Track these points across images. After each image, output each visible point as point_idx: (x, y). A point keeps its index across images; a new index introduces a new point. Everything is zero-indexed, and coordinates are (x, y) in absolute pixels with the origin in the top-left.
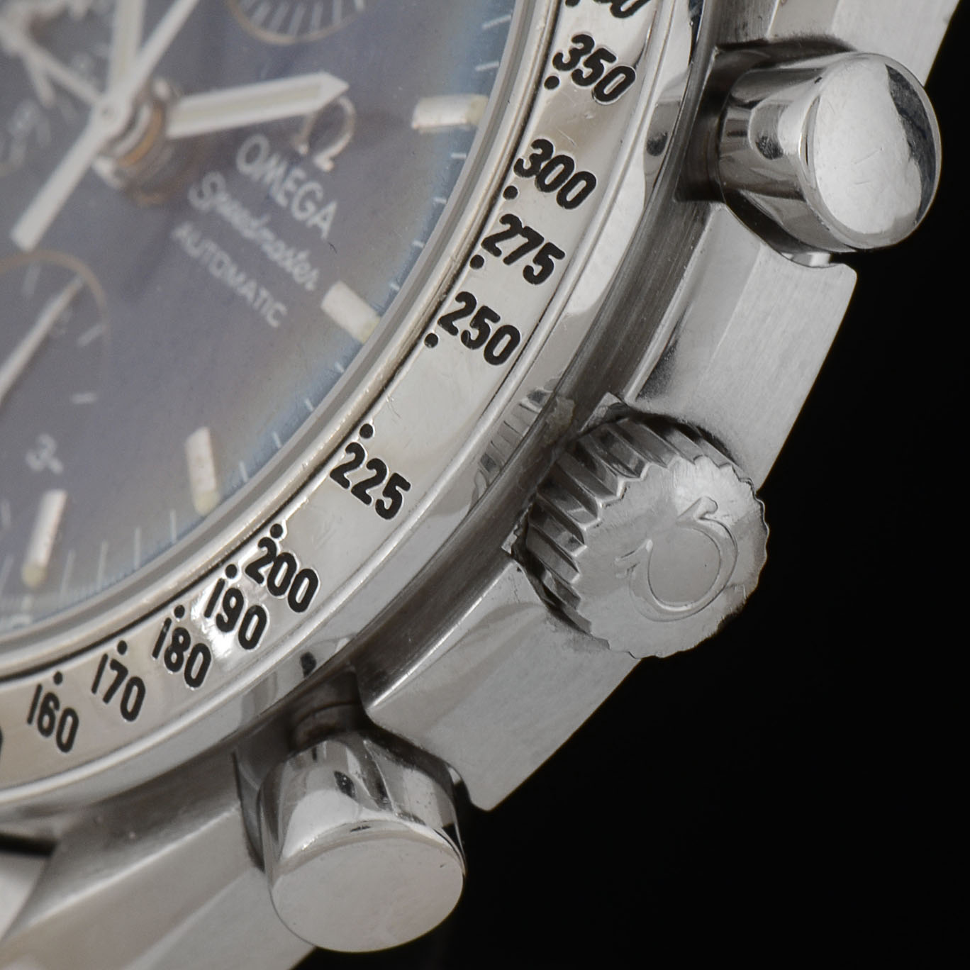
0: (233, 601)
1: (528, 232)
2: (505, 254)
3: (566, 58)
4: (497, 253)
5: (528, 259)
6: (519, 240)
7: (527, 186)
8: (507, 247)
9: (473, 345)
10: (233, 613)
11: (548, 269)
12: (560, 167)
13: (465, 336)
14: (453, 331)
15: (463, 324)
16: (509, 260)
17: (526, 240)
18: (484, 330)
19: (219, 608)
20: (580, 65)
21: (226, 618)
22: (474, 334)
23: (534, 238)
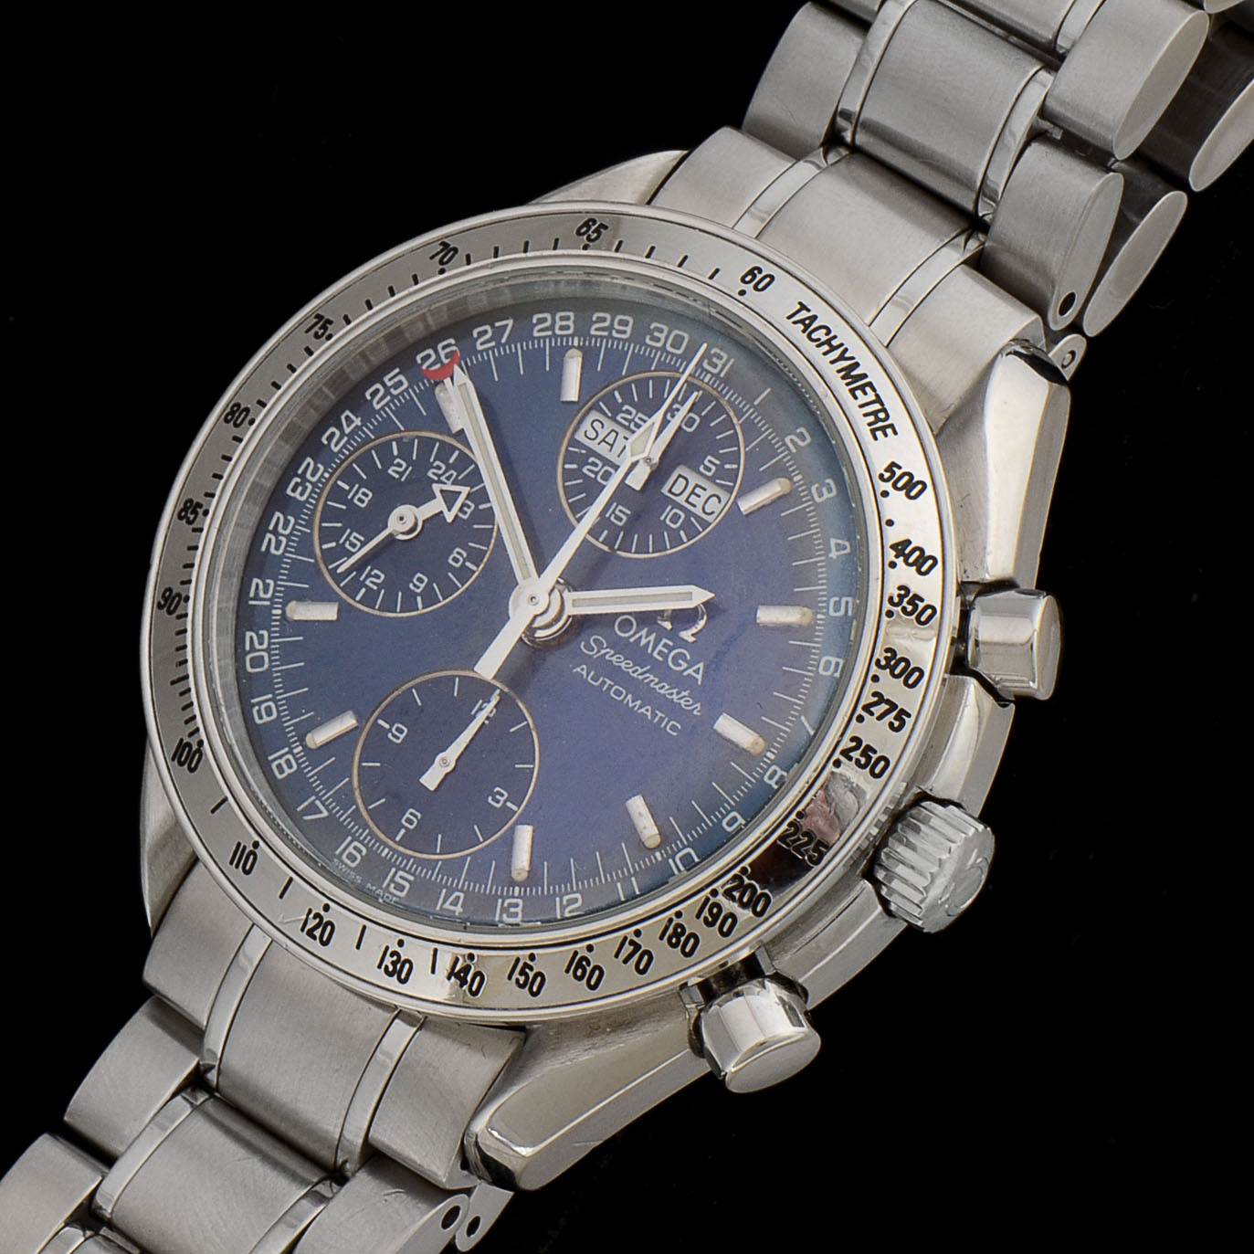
0: (715, 910)
1: (888, 702)
2: (877, 715)
3: (896, 600)
4: (872, 714)
5: (891, 717)
6: (884, 707)
7: (885, 675)
8: (878, 710)
9: (863, 767)
10: (715, 917)
11: (903, 724)
12: (903, 664)
13: (858, 762)
14: (850, 759)
15: (856, 755)
16: (879, 718)
17: (887, 707)
18: (869, 758)
19: (706, 913)
20: (905, 604)
21: (710, 919)
22: (863, 760)
23: (893, 706)
